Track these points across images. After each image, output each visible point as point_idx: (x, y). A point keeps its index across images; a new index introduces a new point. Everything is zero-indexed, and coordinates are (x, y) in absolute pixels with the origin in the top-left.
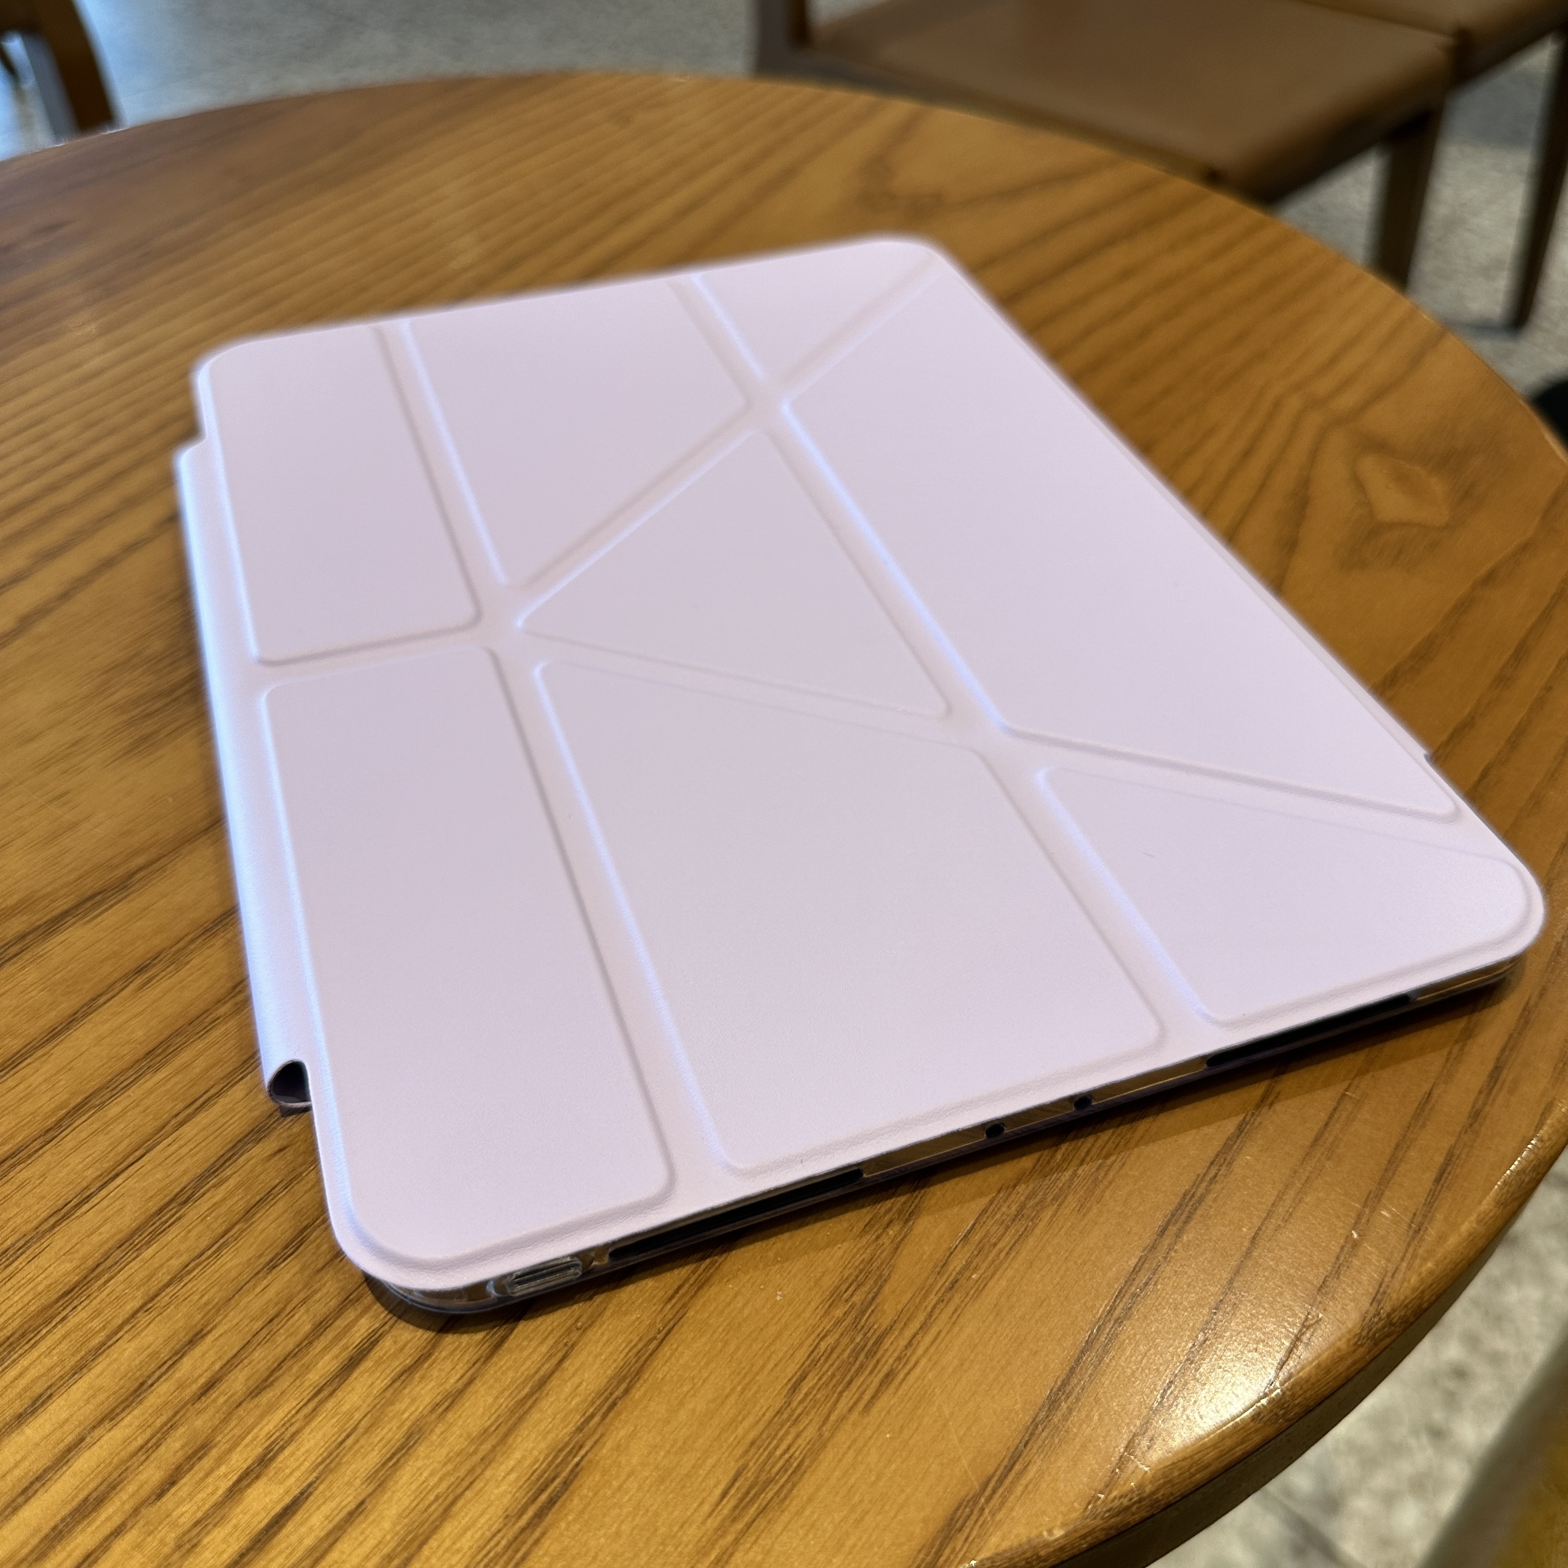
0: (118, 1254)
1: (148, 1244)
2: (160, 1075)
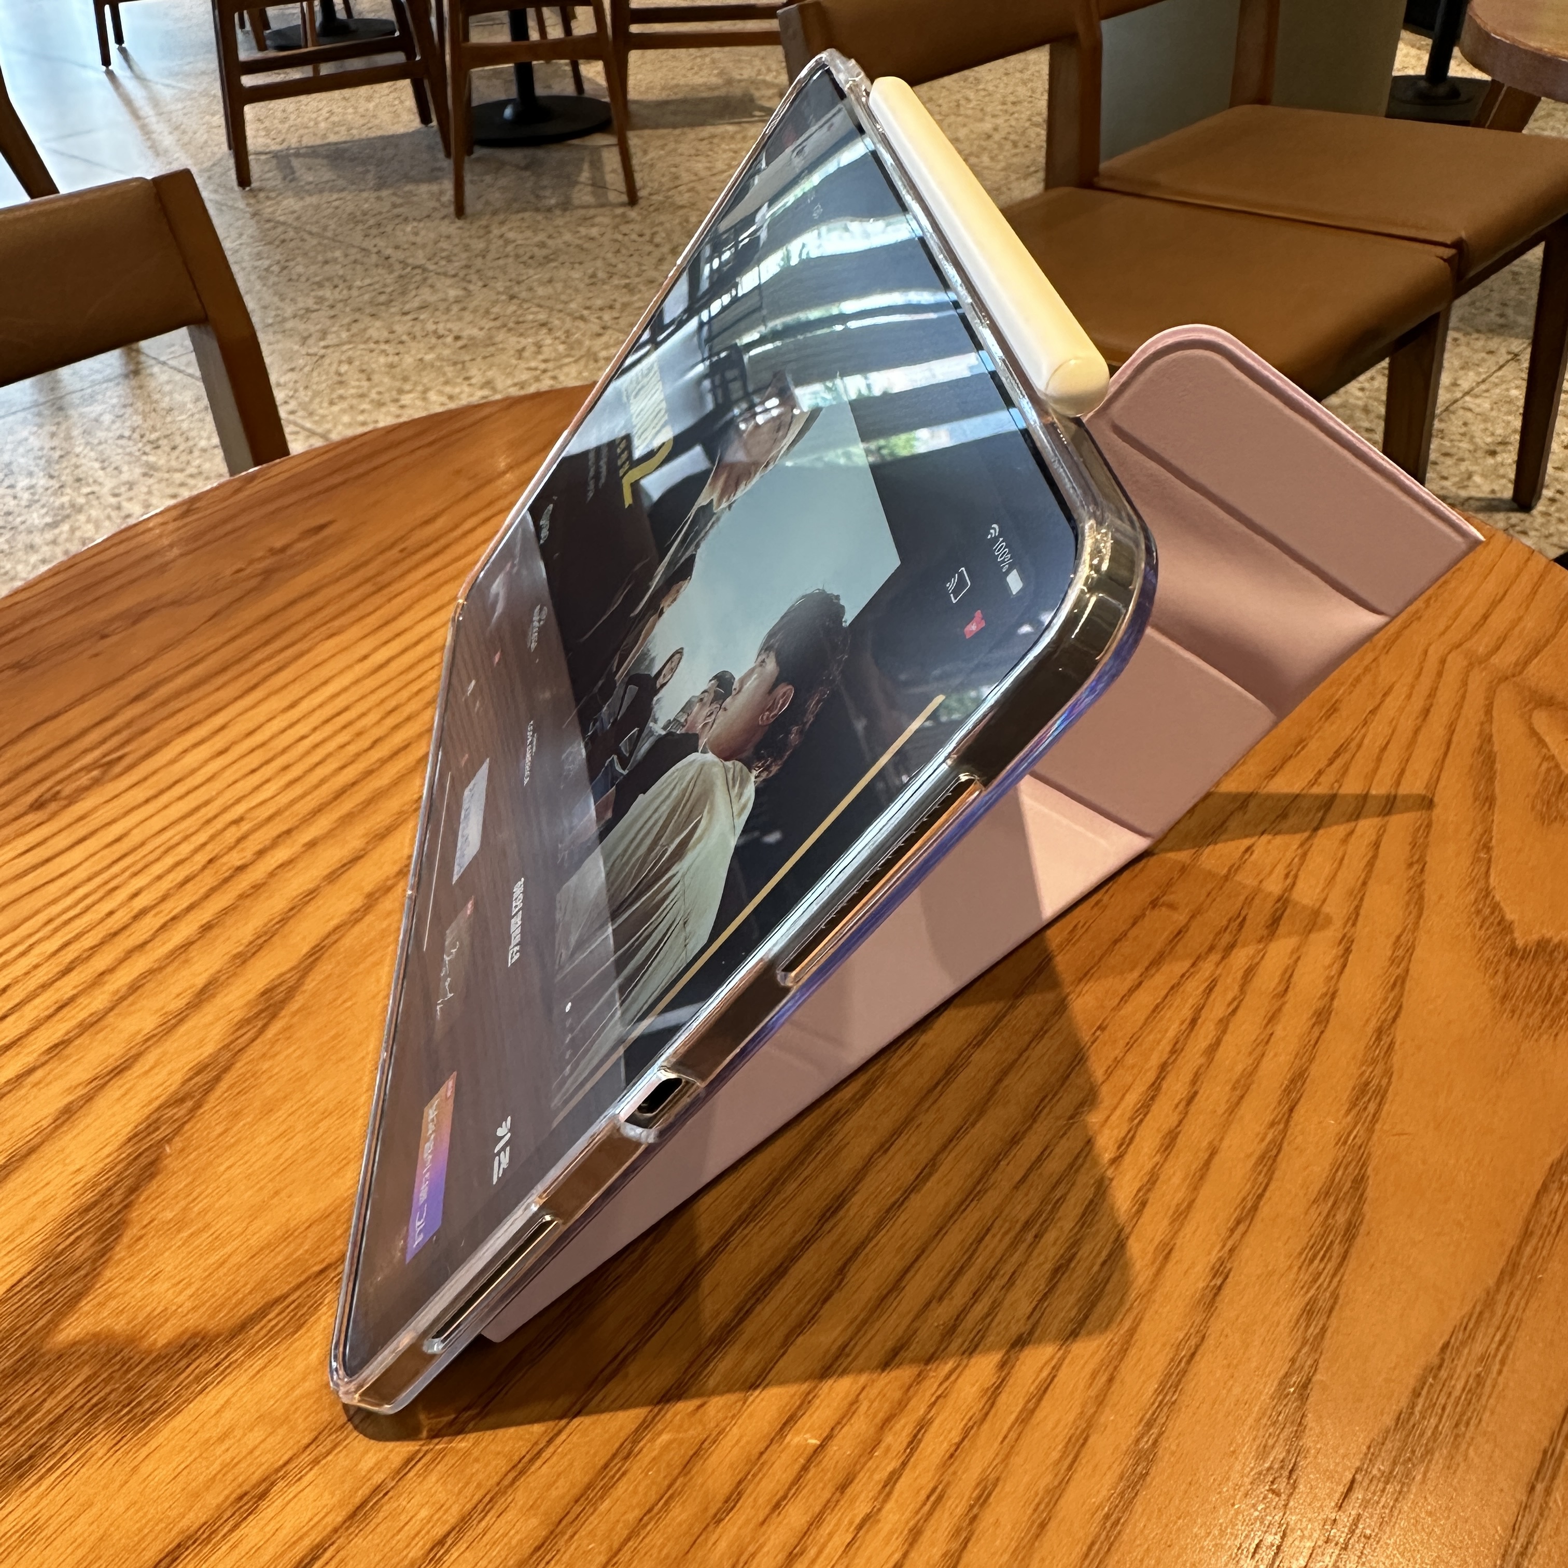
0: (577, 1509)
1: (602, 1498)
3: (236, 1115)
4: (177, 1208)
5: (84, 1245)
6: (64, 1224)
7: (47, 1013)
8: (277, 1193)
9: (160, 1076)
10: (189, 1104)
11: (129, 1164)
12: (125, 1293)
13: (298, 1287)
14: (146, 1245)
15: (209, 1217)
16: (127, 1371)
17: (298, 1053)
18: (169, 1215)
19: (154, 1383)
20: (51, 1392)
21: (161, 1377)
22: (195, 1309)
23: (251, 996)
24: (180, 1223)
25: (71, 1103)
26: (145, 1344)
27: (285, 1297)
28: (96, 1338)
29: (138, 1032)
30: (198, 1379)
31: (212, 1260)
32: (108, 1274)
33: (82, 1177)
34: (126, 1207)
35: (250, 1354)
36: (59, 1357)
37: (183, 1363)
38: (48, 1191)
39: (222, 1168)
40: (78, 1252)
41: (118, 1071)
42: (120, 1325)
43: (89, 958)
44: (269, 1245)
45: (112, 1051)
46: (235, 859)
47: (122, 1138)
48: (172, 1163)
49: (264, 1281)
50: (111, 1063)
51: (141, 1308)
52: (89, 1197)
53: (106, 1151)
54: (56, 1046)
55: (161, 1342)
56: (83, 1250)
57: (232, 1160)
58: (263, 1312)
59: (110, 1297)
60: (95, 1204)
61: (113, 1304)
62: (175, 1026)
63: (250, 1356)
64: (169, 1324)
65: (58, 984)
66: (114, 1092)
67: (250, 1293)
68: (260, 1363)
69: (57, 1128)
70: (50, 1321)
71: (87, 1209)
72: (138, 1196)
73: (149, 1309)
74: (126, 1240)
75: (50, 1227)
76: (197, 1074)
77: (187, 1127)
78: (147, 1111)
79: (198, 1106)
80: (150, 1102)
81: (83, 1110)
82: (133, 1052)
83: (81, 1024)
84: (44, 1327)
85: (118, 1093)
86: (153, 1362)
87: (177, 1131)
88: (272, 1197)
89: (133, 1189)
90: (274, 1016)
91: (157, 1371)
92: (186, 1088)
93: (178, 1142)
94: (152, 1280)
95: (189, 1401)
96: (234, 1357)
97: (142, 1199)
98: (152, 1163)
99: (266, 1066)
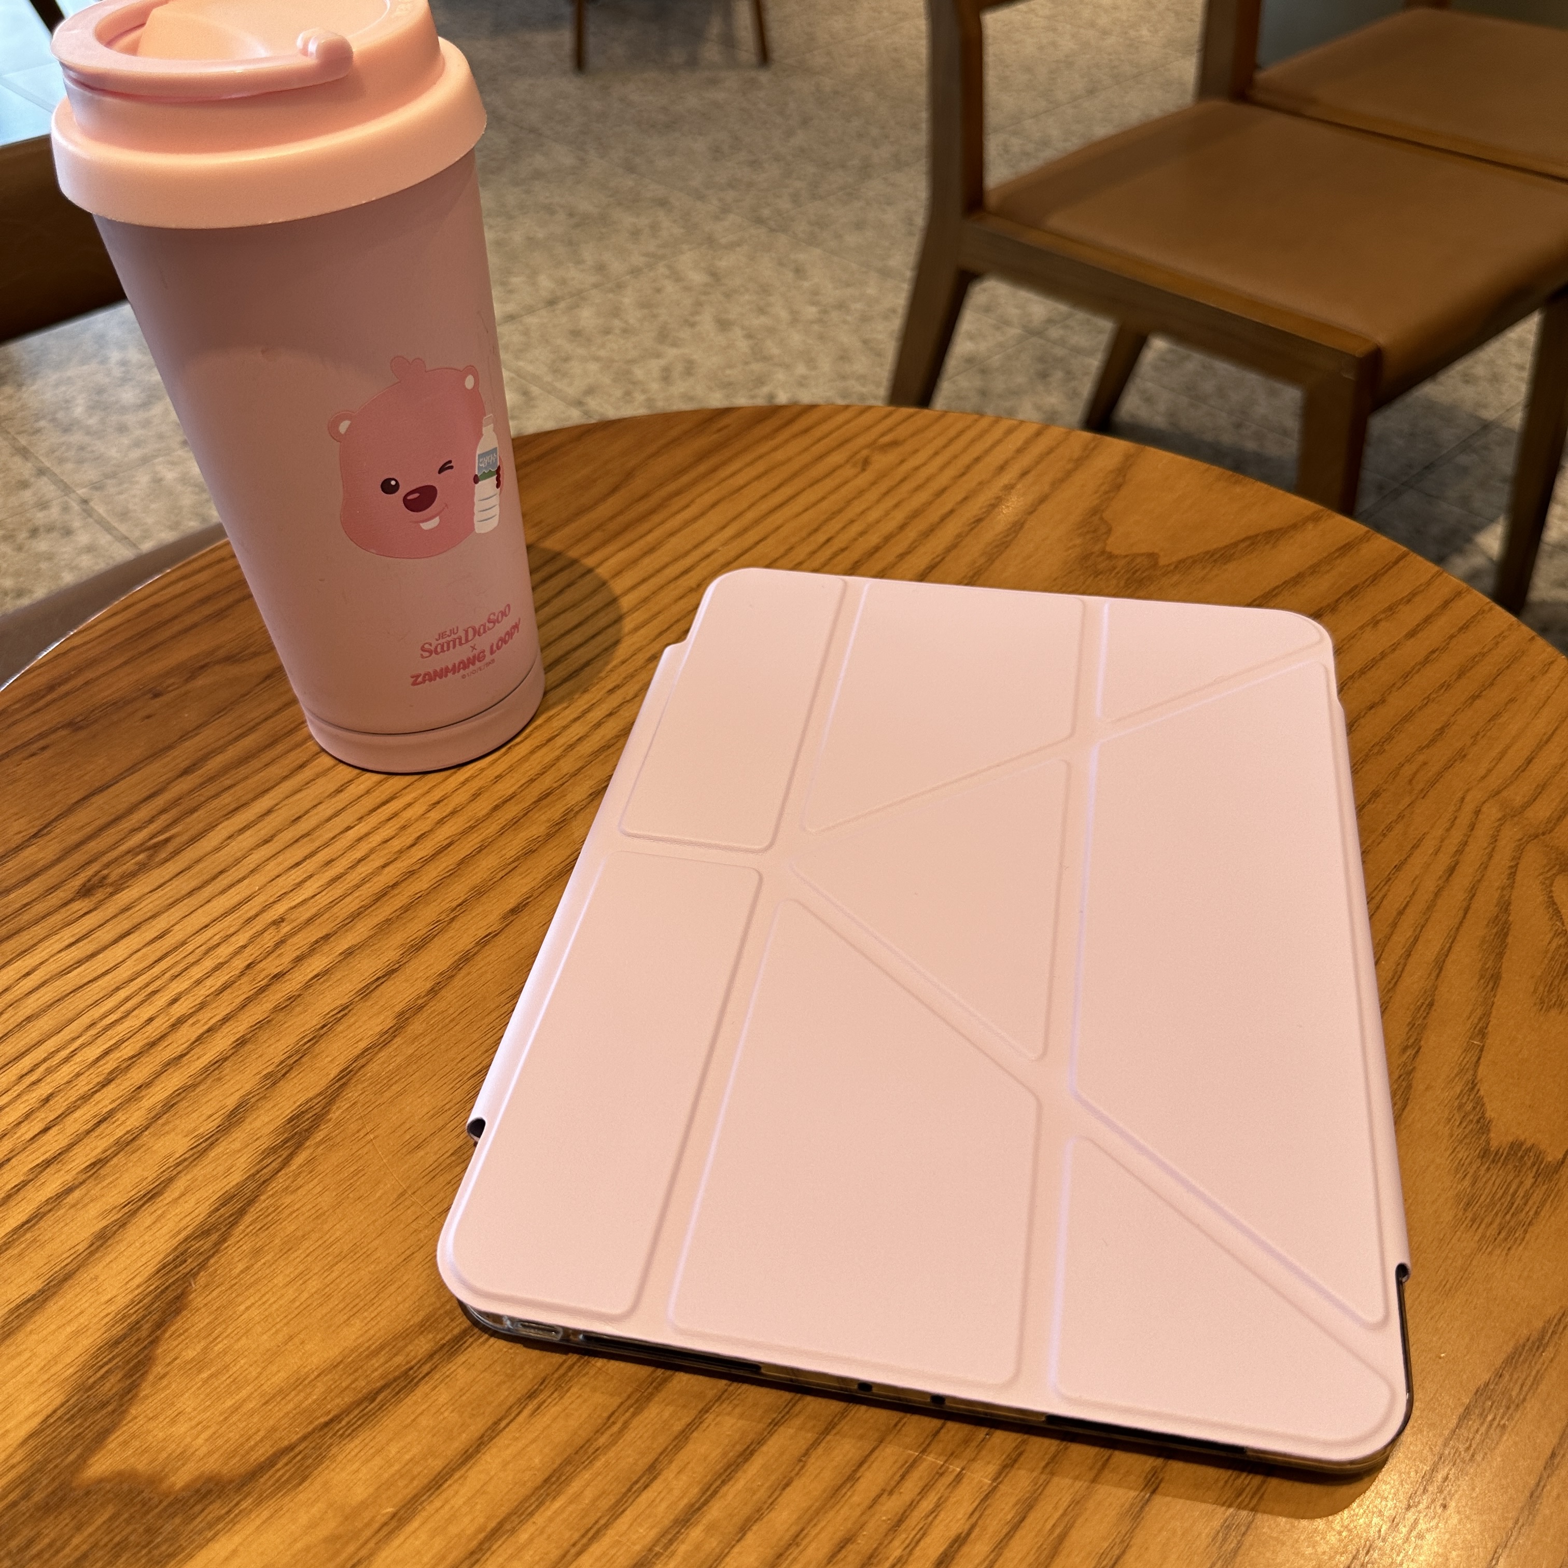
2: (557, 1504)
3: (257, 1253)
4: (199, 1348)
5: (113, 1379)
6: (95, 1356)
7: (86, 1127)
8: (291, 1338)
9: (188, 1205)
10: (215, 1237)
11: (157, 1297)
12: (149, 1432)
13: (305, 1438)
14: (170, 1383)
15: (228, 1359)
16: (147, 1513)
17: (319, 1189)
18: (190, 1354)
19: (168, 1528)
20: (79, 1528)
21: (177, 1520)
22: (210, 1453)
23: (279, 1122)
24: (199, 1364)
25: (106, 1227)
26: (165, 1485)
27: (290, 1448)
28: (121, 1477)
29: (170, 1155)
30: (210, 1526)
31: (229, 1403)
32: (133, 1411)
33: (113, 1308)
34: (152, 1342)
35: (259, 1503)
36: (88, 1493)
37: (198, 1507)
38: (82, 1320)
39: (242, 1308)
40: (108, 1385)
41: (152, 1195)
42: (142, 1465)
43: (128, 1068)
44: (281, 1391)
45: (146, 1174)
46: (272, 966)
47: (151, 1269)
48: (197, 1299)
49: (274, 1429)
50: (145, 1187)
51: (163, 1449)
52: (118, 1330)
53: (138, 1280)
54: (93, 1164)
55: (179, 1485)
56: (111, 1385)
57: (252, 1300)
58: (270, 1463)
59: (134, 1436)
60: (124, 1337)
61: (136, 1443)
62: (205, 1150)
63: (258, 1505)
64: (188, 1466)
65: (97, 1096)
66: (145, 1218)
67: (261, 1441)
68: (266, 1514)
69: (92, 1254)
70: (80, 1457)
71: (117, 1343)
72: (165, 1331)
73: (169, 1450)
74: (151, 1378)
75: (82, 1359)
76: (223, 1205)
77: (212, 1261)
78: (175, 1242)
79: (223, 1239)
80: (179, 1233)
81: (118, 1237)
82: (166, 1175)
83: (117, 1142)
84: (73, 1463)
85: (148, 1222)
86: (171, 1504)
87: (202, 1266)
88: (286, 1343)
89: (160, 1325)
90: (299, 1146)
91: (173, 1515)
92: (212, 1219)
93: (202, 1278)
94: (173, 1422)
95: (201, 1547)
96: (244, 1505)
97: (167, 1335)
98: (177, 1298)
99: (288, 1200)
